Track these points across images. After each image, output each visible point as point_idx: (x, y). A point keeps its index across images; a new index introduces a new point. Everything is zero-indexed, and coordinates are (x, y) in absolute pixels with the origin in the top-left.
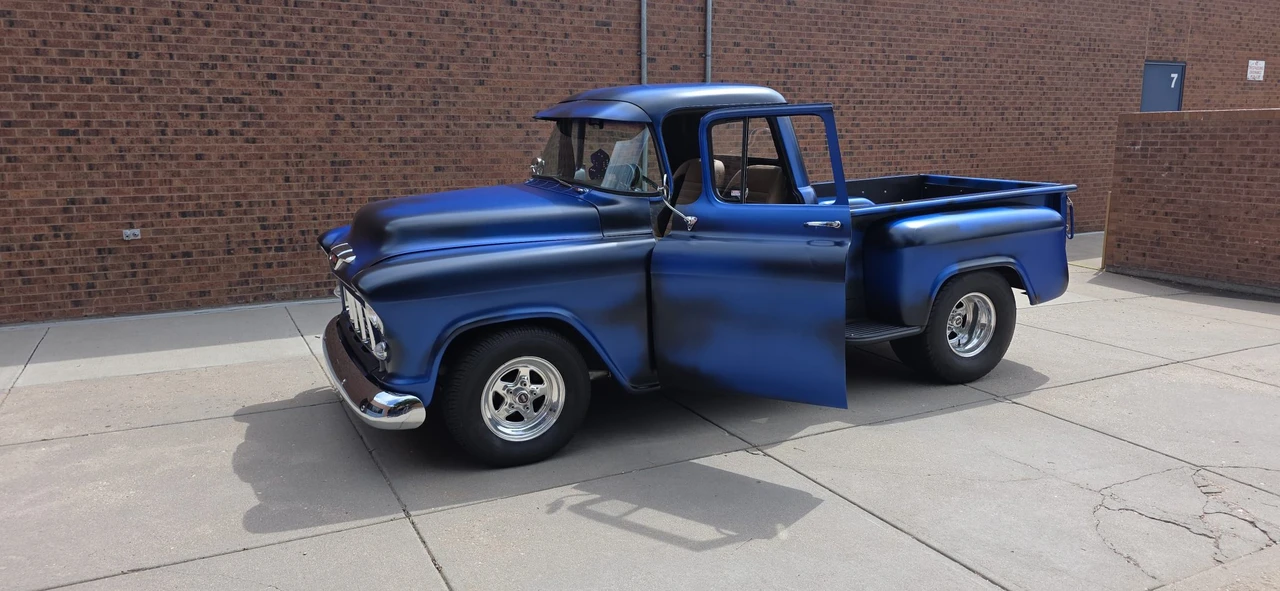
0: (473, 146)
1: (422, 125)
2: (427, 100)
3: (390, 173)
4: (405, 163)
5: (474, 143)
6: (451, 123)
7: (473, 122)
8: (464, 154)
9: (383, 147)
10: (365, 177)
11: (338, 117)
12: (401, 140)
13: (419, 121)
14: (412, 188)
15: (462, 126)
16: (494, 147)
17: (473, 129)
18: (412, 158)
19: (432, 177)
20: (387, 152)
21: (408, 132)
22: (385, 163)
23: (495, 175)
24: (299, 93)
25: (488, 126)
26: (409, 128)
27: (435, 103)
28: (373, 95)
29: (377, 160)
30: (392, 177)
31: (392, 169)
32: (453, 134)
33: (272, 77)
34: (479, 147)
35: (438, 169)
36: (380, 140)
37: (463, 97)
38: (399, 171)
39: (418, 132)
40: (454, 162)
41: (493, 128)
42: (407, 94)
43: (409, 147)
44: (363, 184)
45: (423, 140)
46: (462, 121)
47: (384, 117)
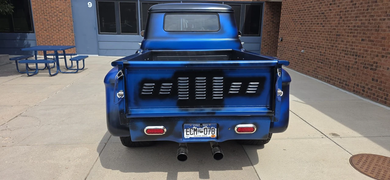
0: (376, 30)
1: (361, 20)
2: (366, 8)
3: (349, 40)
4: (354, 36)
5: (377, 28)
6: (371, 18)
7: (379, 18)
8: (372, 34)
9: (349, 29)
10: (342, 41)
11: (341, 18)
12: (354, 26)
13: (361, 18)
14: (353, 47)
15: (375, 20)
16: (385, 31)
17: (378, 21)
18: (356, 34)
19: (360, 43)
20: (350, 31)
21: (357, 23)
22: (348, 36)
23: (382, 45)
24: (334, 10)
25: (384, 19)
26: (357, 21)
27: (368, 10)
28: (351, 8)
29: (347, 34)
30: (349, 42)
31: (350, 38)
32: (371, 24)
33: (331, 4)
34: (378, 31)
35: (363, 40)
36: (349, 27)
37: (378, 5)
38: (351, 40)
39: (359, 23)
40: (369, 37)
41: (386, 21)
42: (360, 6)
43: (356, 30)
44: (341, 44)
45: (360, 27)
46: (375, 18)
47: (352, 17)
